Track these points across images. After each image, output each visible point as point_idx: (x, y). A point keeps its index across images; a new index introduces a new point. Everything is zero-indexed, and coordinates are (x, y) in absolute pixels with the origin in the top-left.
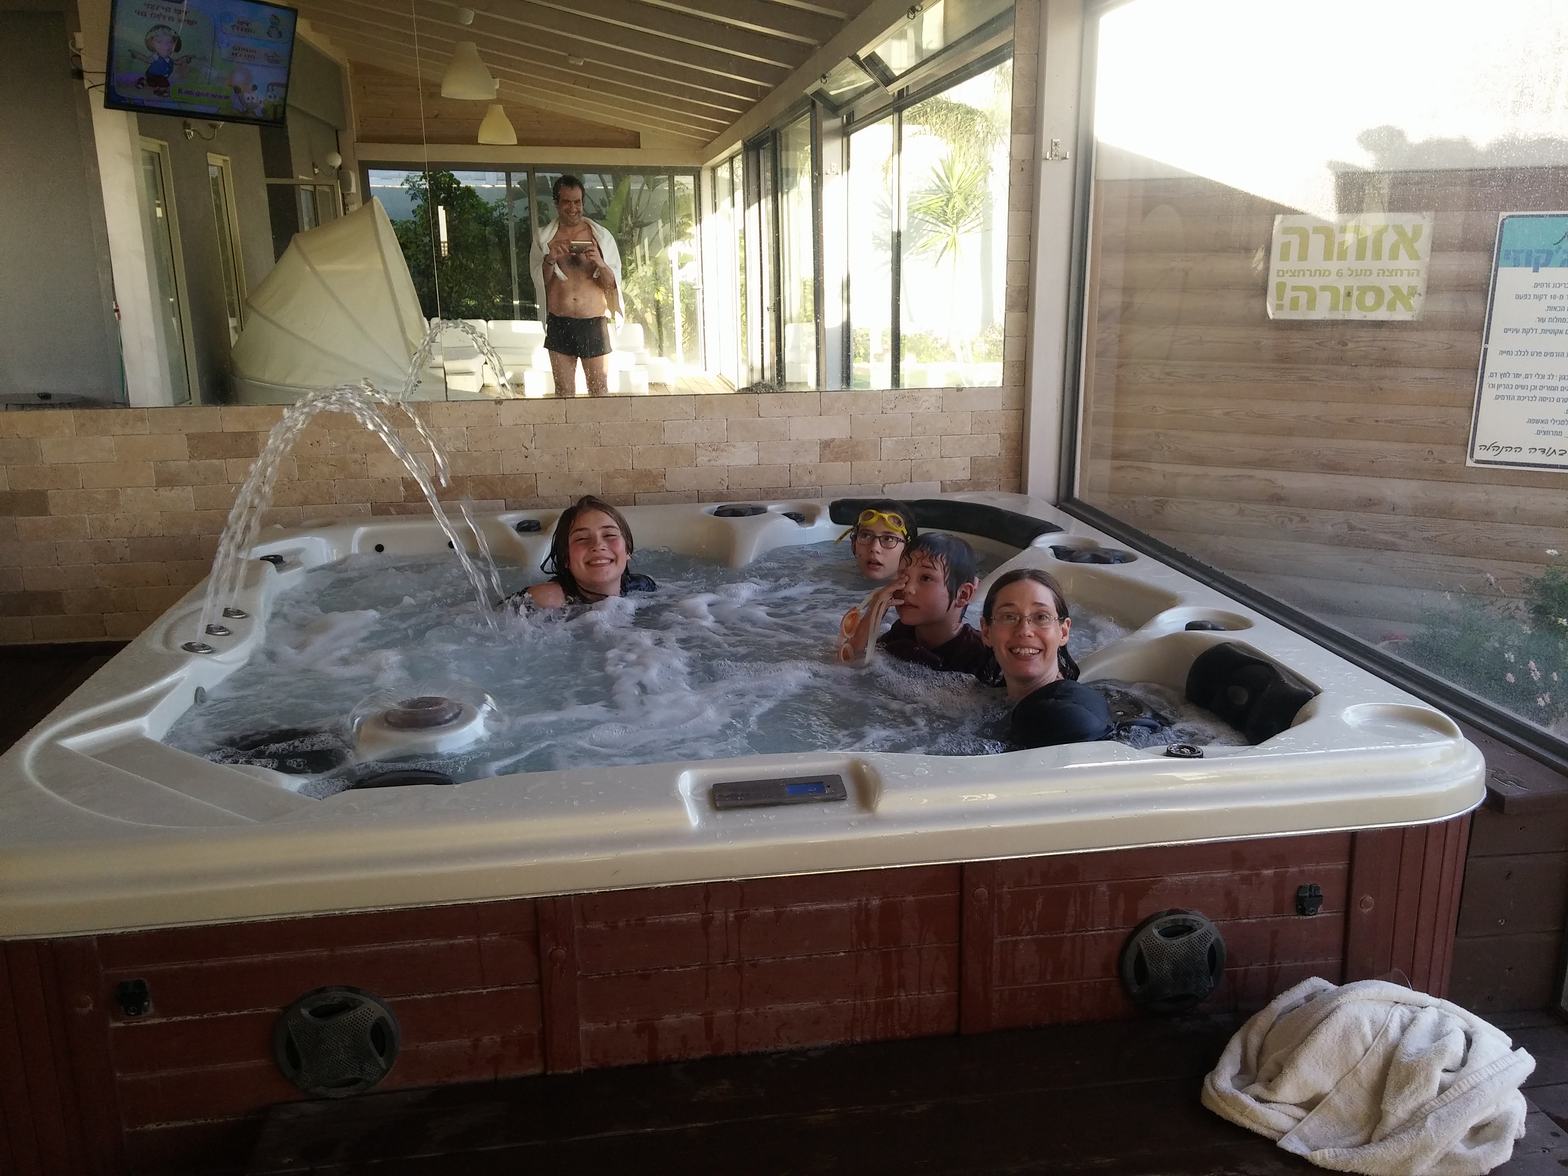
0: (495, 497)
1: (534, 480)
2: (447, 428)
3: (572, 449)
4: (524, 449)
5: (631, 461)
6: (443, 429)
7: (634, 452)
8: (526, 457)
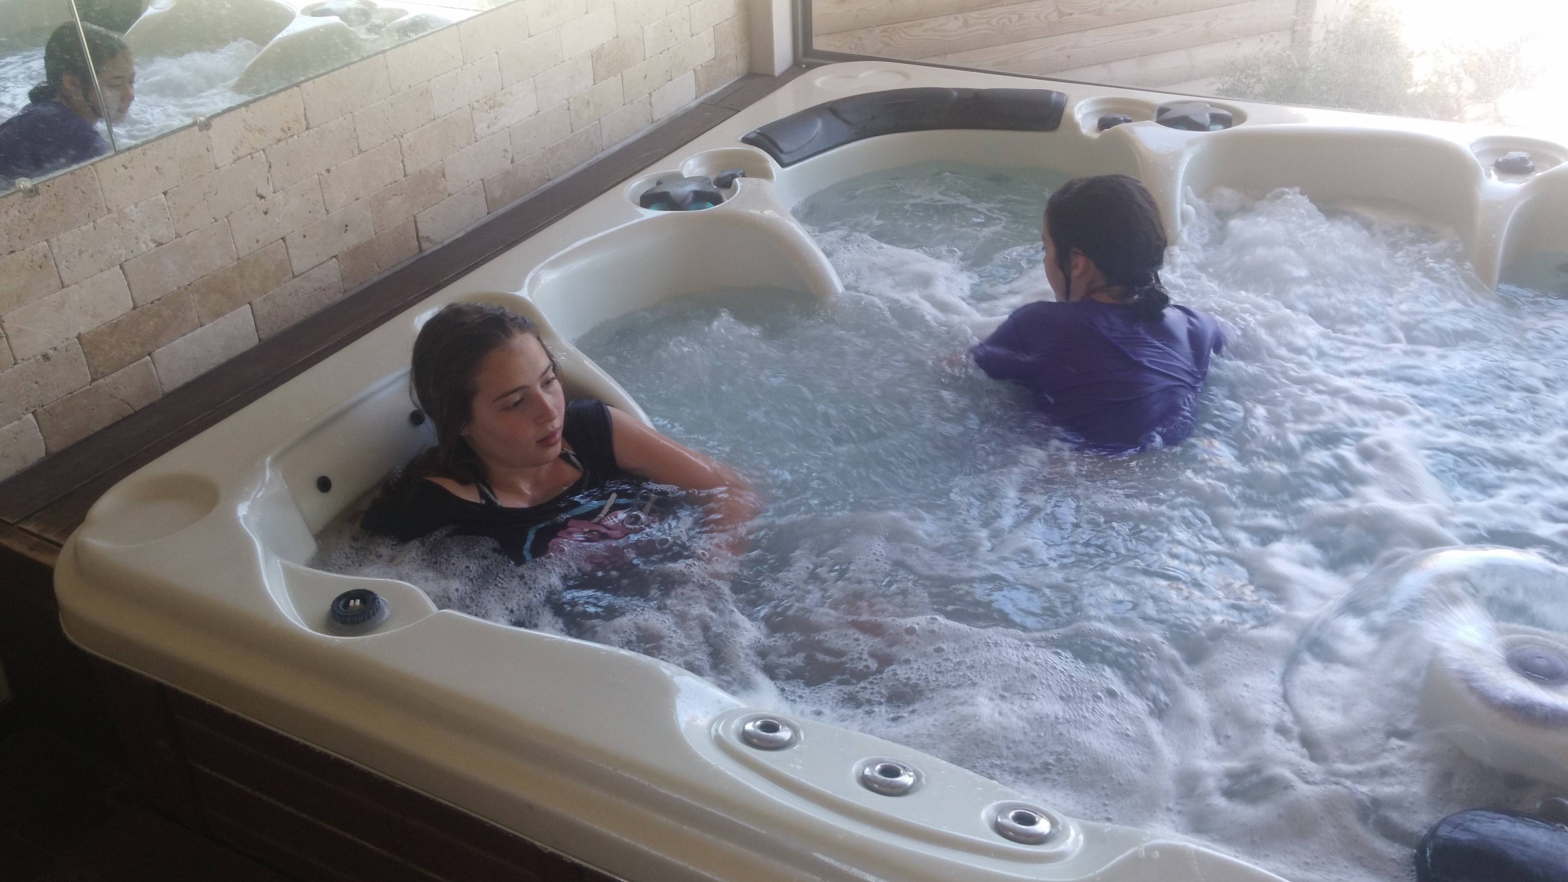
0: (236, 305)
1: (283, 251)
2: (132, 207)
3: (324, 172)
4: (258, 199)
5: (401, 165)
6: (127, 210)
7: (404, 149)
8: (266, 213)
